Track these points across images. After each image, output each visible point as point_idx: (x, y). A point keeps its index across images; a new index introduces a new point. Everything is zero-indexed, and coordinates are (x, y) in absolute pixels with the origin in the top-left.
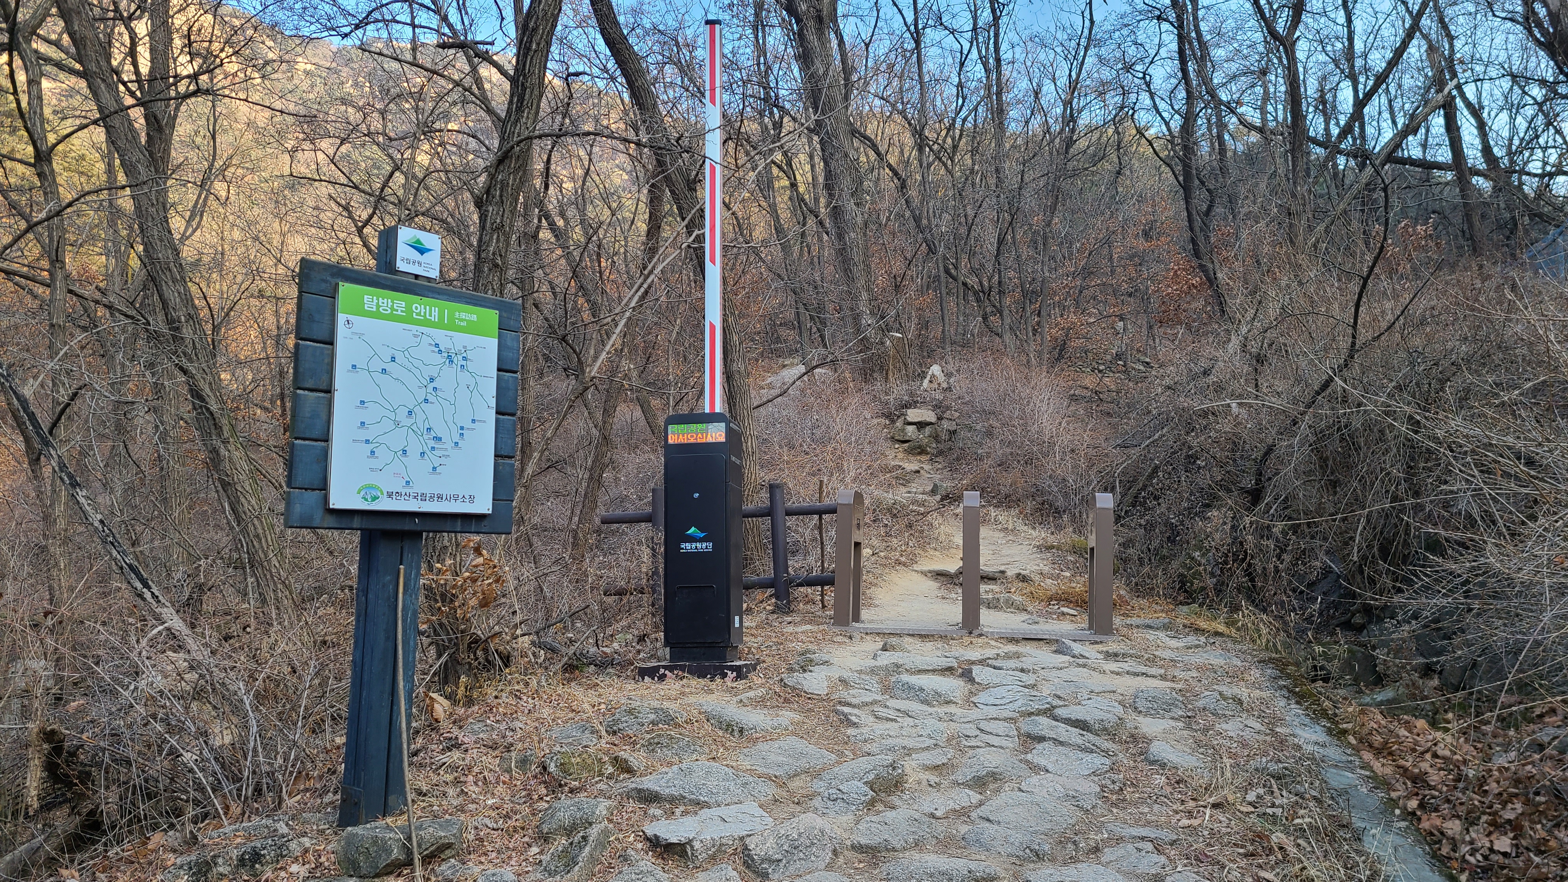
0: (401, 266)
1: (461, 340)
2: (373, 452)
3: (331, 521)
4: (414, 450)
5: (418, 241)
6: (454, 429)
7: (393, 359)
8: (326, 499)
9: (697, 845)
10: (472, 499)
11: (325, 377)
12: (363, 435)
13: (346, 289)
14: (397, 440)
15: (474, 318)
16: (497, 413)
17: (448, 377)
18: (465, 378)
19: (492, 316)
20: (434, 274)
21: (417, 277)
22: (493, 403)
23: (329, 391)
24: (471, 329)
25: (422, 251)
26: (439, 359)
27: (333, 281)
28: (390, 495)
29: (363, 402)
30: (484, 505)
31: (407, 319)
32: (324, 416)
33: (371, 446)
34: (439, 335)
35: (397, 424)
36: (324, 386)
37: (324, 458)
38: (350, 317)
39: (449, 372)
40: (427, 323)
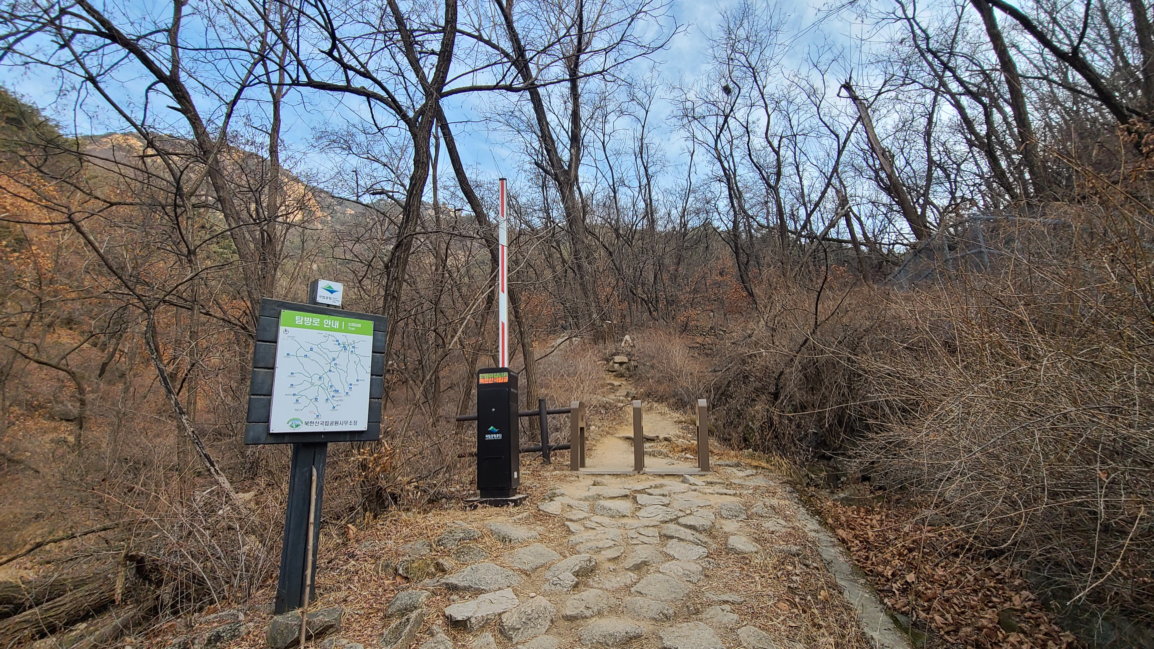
0: (319, 300)
1: (351, 337)
2: (297, 401)
3: (270, 440)
4: (322, 398)
5: (330, 287)
6: (346, 385)
7: (311, 349)
8: (268, 428)
9: (473, 620)
10: (355, 423)
11: (272, 360)
12: (293, 391)
13: (285, 314)
14: (312, 393)
15: (360, 325)
16: (372, 375)
17: (343, 358)
18: (353, 357)
19: (370, 324)
21: (328, 305)
22: (369, 370)
23: (272, 368)
24: (357, 331)
25: (332, 292)
26: (339, 348)
27: (279, 309)
28: (307, 424)
29: (292, 373)
30: (362, 425)
31: (321, 328)
32: (270, 383)
33: (296, 397)
34: (339, 336)
35: (313, 384)
36: (270, 366)
37: (268, 405)
38: (287, 328)
39: (344, 355)
40: (332, 329)
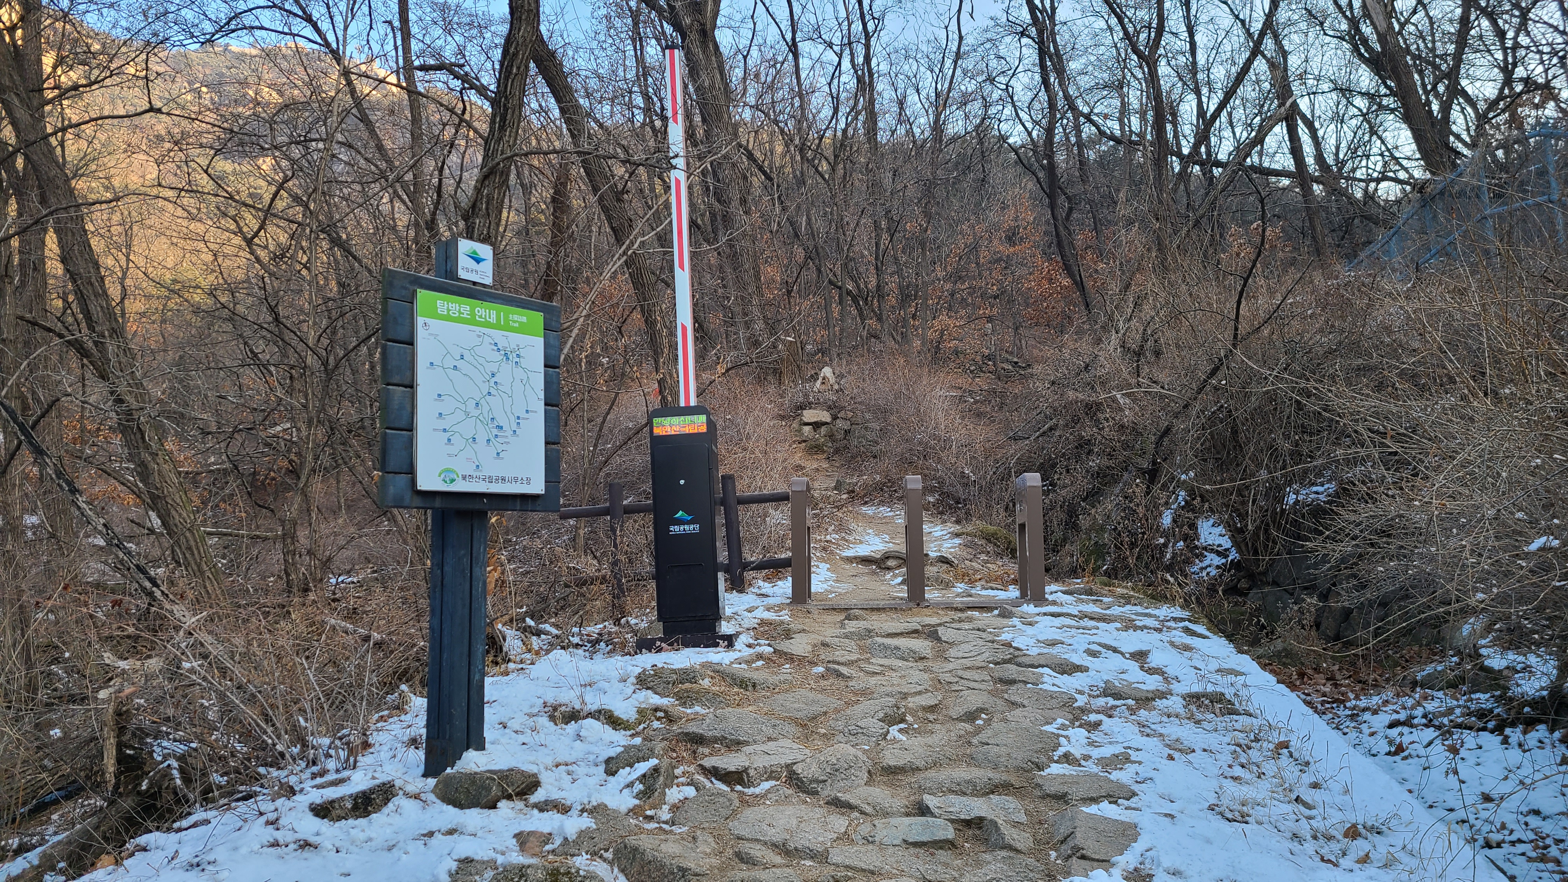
0: (462, 274)
1: (515, 339)
2: (449, 440)
3: (418, 502)
4: (482, 438)
5: (475, 252)
6: (512, 418)
7: (462, 357)
8: (413, 482)
9: (752, 772)
10: (529, 481)
11: (408, 374)
12: (442, 424)
13: (422, 295)
14: (468, 429)
15: (524, 319)
16: (546, 404)
17: (504, 373)
18: (519, 373)
20: (488, 281)
21: (474, 283)
22: (542, 396)
23: (411, 386)
24: (522, 329)
25: (478, 261)
26: (498, 357)
27: (412, 288)
28: (464, 478)
29: (439, 395)
30: (537, 487)
31: (472, 321)
32: (409, 409)
33: (448, 434)
34: (498, 335)
35: (467, 414)
36: (407, 382)
37: (410, 446)
38: (427, 320)
39: (506, 368)
40: (487, 325)
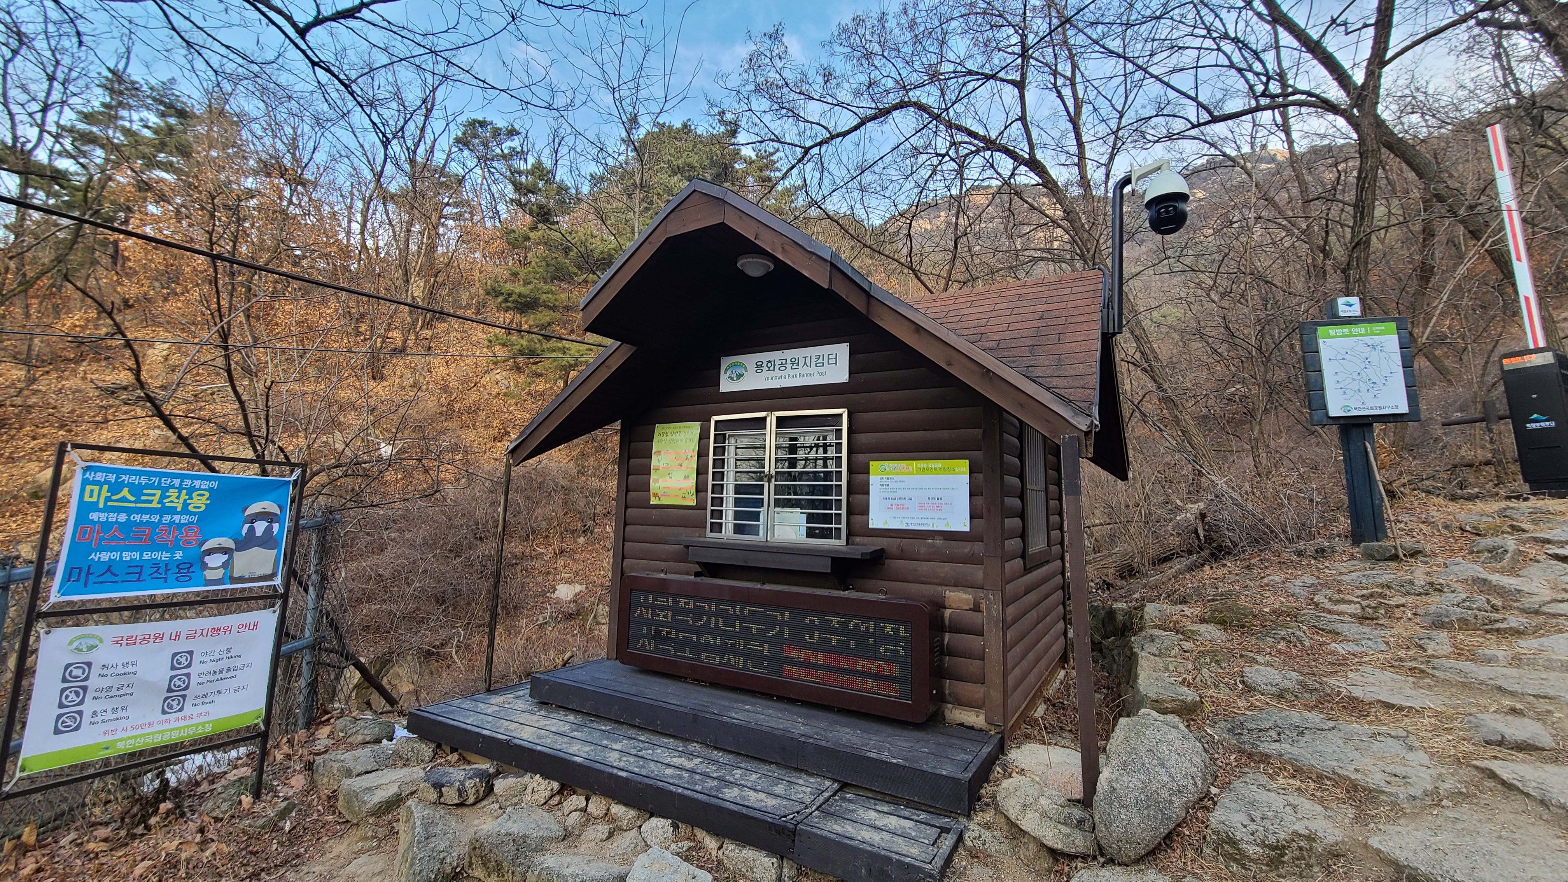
0: (1342, 314)
1: (1378, 339)
2: (1344, 392)
3: (1331, 422)
5: (1348, 302)
6: (1382, 378)
7: (1347, 353)
8: (1327, 413)
10: (1397, 407)
11: (1317, 366)
12: (1339, 386)
13: (1321, 330)
14: (1355, 386)
15: (1384, 328)
16: (1403, 368)
17: (1374, 356)
18: (1383, 355)
19: (1393, 325)
20: (1358, 314)
21: (1350, 317)
22: (1400, 363)
23: (1320, 371)
24: (1383, 333)
25: (1350, 306)
26: (1368, 349)
27: (1314, 328)
28: (1356, 409)
29: (1336, 373)
30: (1403, 408)
31: (1350, 335)
32: (1320, 381)
33: (1343, 390)
34: (1367, 339)
35: (1354, 379)
36: (1317, 370)
37: (1323, 397)
38: (1325, 340)
39: (1374, 353)
40: (1360, 335)
